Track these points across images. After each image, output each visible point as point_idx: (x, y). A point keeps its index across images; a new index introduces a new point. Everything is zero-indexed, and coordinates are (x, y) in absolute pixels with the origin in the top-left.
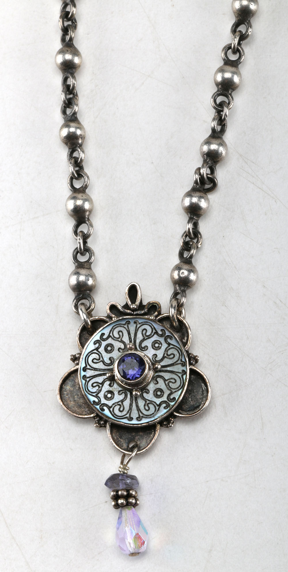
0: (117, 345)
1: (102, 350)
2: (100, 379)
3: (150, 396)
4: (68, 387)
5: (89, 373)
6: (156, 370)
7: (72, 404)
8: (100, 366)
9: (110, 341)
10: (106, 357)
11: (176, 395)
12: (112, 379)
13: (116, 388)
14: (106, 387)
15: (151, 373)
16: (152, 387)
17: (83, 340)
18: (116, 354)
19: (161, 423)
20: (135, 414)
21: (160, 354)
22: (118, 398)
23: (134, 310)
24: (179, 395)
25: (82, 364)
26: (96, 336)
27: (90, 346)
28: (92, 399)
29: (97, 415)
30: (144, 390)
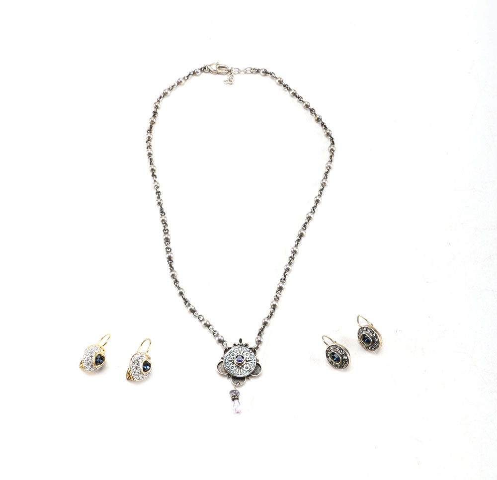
0: (235, 354)
1: (231, 355)
2: (230, 363)
3: (244, 368)
4: (220, 366)
5: (227, 361)
6: (247, 361)
7: (220, 371)
8: (230, 359)
9: (233, 353)
10: (232, 357)
11: (252, 369)
12: (233, 363)
13: (234, 365)
14: (232, 365)
15: (245, 362)
16: (245, 366)
17: (225, 353)
18: (235, 357)
19: (247, 377)
20: (239, 373)
21: (248, 357)
22: (235, 368)
23: (241, 345)
24: (253, 369)
25: (225, 359)
26: (229, 351)
27: (227, 353)
28: (227, 368)
29: (228, 374)
30: (243, 366)
